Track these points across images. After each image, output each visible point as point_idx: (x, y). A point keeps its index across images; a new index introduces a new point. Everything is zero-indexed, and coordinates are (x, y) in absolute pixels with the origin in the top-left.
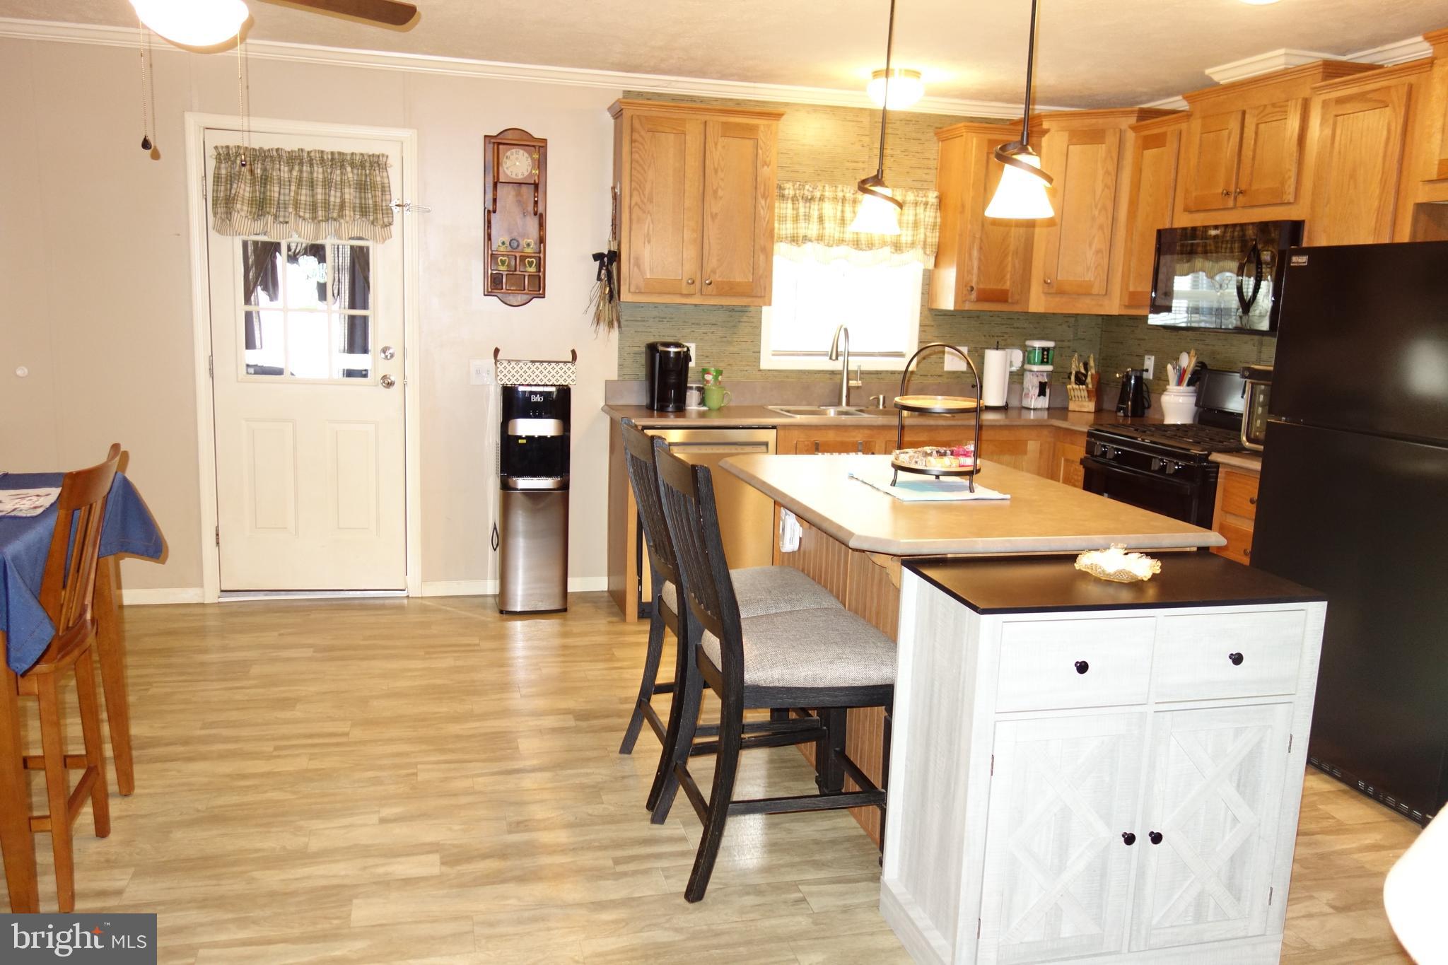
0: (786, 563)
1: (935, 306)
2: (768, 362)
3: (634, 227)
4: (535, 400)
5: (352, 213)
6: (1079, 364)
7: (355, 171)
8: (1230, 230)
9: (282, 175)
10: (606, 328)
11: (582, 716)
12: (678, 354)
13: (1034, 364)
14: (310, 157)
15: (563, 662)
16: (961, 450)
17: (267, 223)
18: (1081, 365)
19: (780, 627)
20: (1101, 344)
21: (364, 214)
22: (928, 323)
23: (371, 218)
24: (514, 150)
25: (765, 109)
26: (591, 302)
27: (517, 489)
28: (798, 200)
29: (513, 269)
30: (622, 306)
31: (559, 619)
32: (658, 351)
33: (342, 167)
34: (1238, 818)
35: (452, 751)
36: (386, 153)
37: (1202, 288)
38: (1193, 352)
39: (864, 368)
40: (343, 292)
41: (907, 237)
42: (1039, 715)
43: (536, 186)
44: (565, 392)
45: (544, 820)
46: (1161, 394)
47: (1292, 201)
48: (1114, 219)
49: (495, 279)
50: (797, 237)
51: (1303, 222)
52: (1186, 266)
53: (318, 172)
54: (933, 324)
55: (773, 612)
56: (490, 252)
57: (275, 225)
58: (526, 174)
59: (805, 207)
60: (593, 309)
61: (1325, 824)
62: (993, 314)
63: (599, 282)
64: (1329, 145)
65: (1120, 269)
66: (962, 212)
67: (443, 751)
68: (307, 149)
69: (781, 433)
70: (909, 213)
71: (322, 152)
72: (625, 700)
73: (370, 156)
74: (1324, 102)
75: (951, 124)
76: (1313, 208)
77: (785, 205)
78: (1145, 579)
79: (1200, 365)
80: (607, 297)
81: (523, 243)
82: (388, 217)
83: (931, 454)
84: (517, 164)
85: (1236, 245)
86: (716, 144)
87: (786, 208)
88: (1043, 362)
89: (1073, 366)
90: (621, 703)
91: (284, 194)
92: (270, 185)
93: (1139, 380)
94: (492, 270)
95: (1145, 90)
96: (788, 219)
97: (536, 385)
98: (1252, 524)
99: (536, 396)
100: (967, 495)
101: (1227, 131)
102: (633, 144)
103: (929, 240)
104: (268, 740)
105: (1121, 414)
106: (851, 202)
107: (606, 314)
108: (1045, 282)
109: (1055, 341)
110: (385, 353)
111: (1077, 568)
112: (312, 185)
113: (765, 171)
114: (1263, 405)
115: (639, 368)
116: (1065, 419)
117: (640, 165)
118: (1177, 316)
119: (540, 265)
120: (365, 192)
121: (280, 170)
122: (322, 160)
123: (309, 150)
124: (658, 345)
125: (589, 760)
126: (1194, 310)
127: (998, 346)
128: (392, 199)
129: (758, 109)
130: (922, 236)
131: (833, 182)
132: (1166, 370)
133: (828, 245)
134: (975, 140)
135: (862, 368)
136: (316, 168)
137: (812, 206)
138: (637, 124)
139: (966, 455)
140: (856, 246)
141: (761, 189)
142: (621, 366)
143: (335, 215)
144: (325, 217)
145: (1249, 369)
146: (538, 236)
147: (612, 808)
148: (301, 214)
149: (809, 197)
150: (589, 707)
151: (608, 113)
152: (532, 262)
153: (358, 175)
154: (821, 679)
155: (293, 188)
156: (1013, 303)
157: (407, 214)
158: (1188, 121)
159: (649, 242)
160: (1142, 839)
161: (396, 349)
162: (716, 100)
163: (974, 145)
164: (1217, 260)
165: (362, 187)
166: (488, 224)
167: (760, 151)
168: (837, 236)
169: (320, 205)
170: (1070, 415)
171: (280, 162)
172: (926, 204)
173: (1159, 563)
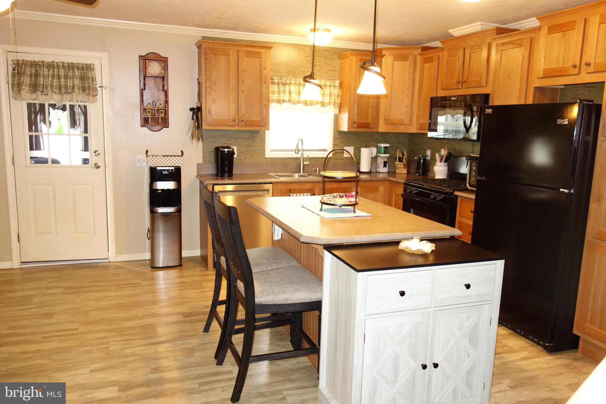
0: (276, 245)
1: (339, 130)
2: (269, 154)
3: (207, 96)
4: (165, 173)
5: (78, 90)
6: (400, 153)
7: (79, 71)
8: (460, 97)
9: (45, 73)
10: (196, 141)
11: (187, 315)
12: (228, 151)
13: (382, 153)
14: (58, 65)
15: (179, 290)
16: (350, 194)
17: (38, 95)
18: (401, 154)
19: (272, 276)
20: (408, 145)
21: (84, 91)
22: (337, 137)
23: (87, 92)
24: (153, 62)
25: (265, 45)
26: (189, 129)
27: (158, 213)
28: (280, 84)
29: (154, 115)
30: (204, 131)
31: (177, 269)
32: (220, 150)
33: (73, 69)
34: (470, 354)
35: (126, 335)
36: (93, 63)
37: (449, 121)
38: (446, 149)
39: (310, 156)
40: (81, 124)
41: (327, 100)
42: (384, 315)
43: (163, 78)
44: (178, 170)
45: (167, 367)
46: (434, 166)
47: (485, 85)
48: (413, 93)
49: (145, 119)
50: (280, 100)
51: (489, 94)
52: (443, 112)
53: (62, 72)
54: (339, 137)
55: (269, 268)
56: (143, 107)
57: (42, 96)
58: (158, 73)
59: (283, 87)
60: (190, 133)
61: (505, 349)
62: (363, 133)
63: (193, 121)
64: (499, 62)
65: (416, 114)
66: (350, 89)
67: (122, 335)
68: (56, 61)
69: (275, 185)
70: (327, 90)
71: (63, 63)
72: (206, 307)
73: (86, 64)
74: (497, 44)
75: (344, 52)
76: (493, 89)
77: (274, 87)
78: (429, 253)
79: (449, 154)
80: (197, 127)
81: (158, 104)
82: (95, 92)
83: (336, 197)
84: (155, 68)
85: (463, 103)
86: (243, 60)
87: (275, 88)
88: (385, 153)
89: (398, 154)
90: (205, 308)
91: (46, 82)
92: (39, 78)
93: (425, 160)
94: (144, 115)
95: (424, 38)
96: (276, 92)
97: (165, 166)
98: (472, 221)
99: (165, 171)
100: (352, 214)
101: (458, 56)
102: (206, 60)
103: (336, 101)
104: (39, 334)
105: (418, 174)
106: (303, 85)
107: (196, 134)
108: (385, 119)
109: (390, 144)
110: (95, 153)
111: (400, 248)
112: (59, 78)
113: (265, 72)
114: (475, 171)
115: (212, 158)
116: (395, 177)
117: (210, 69)
118: (439, 133)
119: (166, 113)
120: (84, 81)
121: (43, 71)
122: (63, 66)
123: (57, 62)
124: (220, 148)
125: (189, 336)
126: (446, 131)
127: (366, 146)
128: (97, 84)
129: (261, 45)
130: (333, 100)
131: (295, 77)
132: (436, 156)
133: (293, 104)
134: (354, 59)
135: (309, 157)
136: (61, 70)
137: (286, 87)
138: (207, 50)
139: (352, 197)
140: (305, 104)
141: (263, 80)
142: (204, 157)
143: (70, 91)
144: (65, 92)
145: (469, 156)
146: (165, 100)
147: (199, 359)
148: (54, 91)
149: (285, 83)
150: (190, 311)
151: (195, 46)
152: (162, 112)
153: (81, 73)
154: (289, 300)
155: (50, 79)
156: (372, 128)
157: (104, 90)
158: (442, 52)
159: (214, 103)
160: (430, 366)
161: (101, 151)
162: (243, 41)
163: (354, 61)
164: (455, 110)
165: (83, 78)
166: (142, 95)
167: (262, 63)
168: (297, 99)
169: (63, 87)
170: (397, 174)
171: (43, 67)
172: (335, 86)
173: (434, 245)
